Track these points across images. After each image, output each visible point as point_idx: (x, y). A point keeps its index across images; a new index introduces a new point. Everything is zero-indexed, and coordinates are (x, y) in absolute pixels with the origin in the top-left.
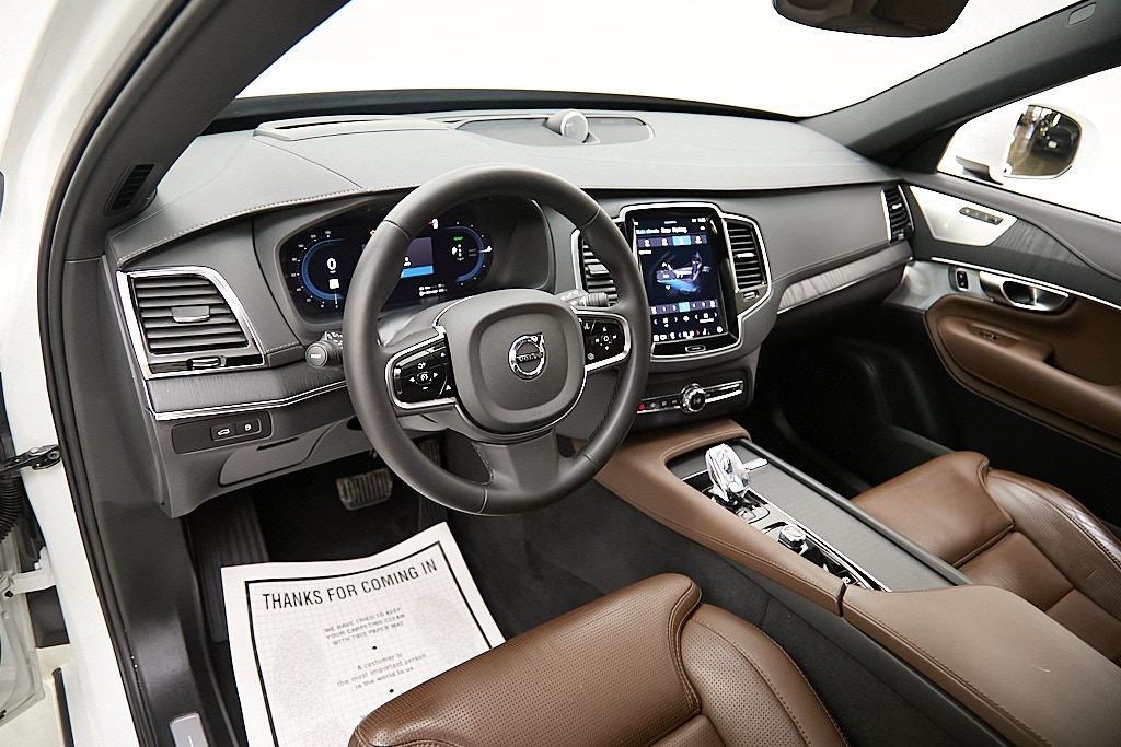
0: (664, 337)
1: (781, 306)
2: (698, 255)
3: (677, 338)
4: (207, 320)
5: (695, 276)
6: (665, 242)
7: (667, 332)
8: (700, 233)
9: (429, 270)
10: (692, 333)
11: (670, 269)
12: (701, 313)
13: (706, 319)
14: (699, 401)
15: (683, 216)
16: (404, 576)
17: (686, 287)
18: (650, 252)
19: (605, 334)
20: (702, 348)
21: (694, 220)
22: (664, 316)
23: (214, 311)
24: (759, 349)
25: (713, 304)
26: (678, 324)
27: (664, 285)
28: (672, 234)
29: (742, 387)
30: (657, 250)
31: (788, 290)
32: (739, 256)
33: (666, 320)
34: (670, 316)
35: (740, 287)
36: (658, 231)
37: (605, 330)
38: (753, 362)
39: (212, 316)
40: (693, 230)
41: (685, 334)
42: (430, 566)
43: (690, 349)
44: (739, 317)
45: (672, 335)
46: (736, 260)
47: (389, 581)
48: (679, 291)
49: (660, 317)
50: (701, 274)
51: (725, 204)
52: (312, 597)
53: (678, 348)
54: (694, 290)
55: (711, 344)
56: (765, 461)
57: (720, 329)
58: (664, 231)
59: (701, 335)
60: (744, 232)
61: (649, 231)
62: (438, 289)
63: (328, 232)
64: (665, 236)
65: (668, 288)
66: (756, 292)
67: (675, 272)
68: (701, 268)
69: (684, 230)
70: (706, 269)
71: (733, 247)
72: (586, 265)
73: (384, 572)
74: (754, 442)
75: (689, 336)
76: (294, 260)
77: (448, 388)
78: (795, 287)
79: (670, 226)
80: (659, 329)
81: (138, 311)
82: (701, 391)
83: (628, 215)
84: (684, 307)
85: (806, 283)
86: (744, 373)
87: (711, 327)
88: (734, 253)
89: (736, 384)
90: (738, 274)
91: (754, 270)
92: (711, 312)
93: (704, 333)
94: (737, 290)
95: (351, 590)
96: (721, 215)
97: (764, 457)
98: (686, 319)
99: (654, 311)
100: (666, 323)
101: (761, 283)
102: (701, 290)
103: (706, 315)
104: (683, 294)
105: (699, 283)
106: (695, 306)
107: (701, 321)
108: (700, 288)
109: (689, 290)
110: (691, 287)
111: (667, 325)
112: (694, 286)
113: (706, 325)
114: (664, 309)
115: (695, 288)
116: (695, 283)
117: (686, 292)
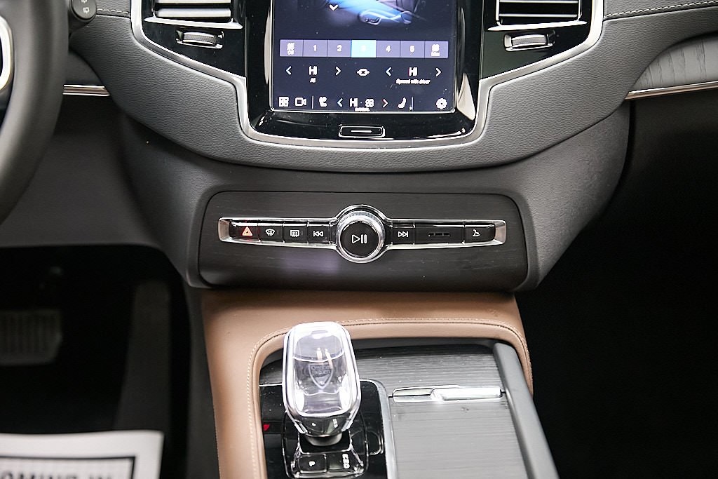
3: (330, 105)
7: (312, 93)
10: (370, 103)
13: (414, 78)
22: (313, 61)
25: (437, 50)
27: (325, 3)
33: (314, 70)
34: (325, 63)
41: (355, 102)
43: (346, 132)
44: (480, 81)
45: (322, 100)
48: (358, 17)
49: (301, 63)
53: (322, 127)
54: (396, 17)
59: (393, 107)
82: (374, 221)
84: (364, 49)
87: (422, 96)
92: (426, 66)
93: (402, 106)
98: (363, 72)
99: (290, 48)
100: (313, 76)
101: (576, 19)
102: (413, 19)
103: (414, 71)
104: (366, 23)
105: (412, 5)
106: (390, 49)
107: (399, 81)
108: (413, 16)
109: (382, 17)
110: (390, 12)
111: (313, 80)
112: (398, 10)
113: (407, 91)
114: (315, 48)
115: (397, 14)
116: (400, 5)
117: (377, 20)
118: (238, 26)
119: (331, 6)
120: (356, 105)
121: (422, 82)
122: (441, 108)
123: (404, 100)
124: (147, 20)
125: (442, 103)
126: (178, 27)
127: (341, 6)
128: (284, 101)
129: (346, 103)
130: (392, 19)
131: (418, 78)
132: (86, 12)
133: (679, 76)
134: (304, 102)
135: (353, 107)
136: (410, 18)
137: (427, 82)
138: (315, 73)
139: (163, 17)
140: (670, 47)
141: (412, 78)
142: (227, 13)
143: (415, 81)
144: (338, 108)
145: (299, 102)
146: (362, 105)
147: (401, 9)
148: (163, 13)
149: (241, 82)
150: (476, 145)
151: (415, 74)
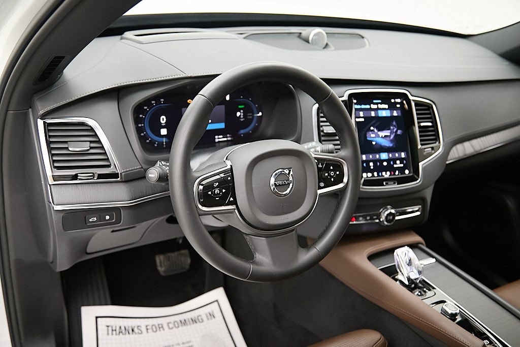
0: (370, 175)
1: (449, 158)
2: (394, 123)
3: (378, 175)
4: (88, 150)
5: (392, 137)
6: (373, 114)
7: (372, 171)
8: (396, 109)
9: (222, 126)
10: (388, 173)
11: (376, 131)
12: (395, 161)
13: (398, 164)
14: (391, 217)
15: (385, 98)
16: (194, 321)
17: (386, 143)
18: (363, 120)
19: (332, 170)
20: (395, 183)
21: (393, 101)
22: (371, 161)
23: (92, 145)
24: (432, 186)
25: (403, 155)
26: (379, 168)
27: (371, 141)
28: (378, 109)
29: (420, 210)
30: (368, 119)
31: (454, 148)
32: (422, 124)
33: (371, 164)
34: (375, 161)
35: (422, 145)
36: (369, 107)
37: (331, 168)
38: (428, 194)
39: (91, 148)
40: (392, 107)
41: (384, 173)
42: (212, 315)
43: (386, 184)
44: (420, 164)
45: (375, 174)
46: (420, 127)
47: (184, 323)
48: (381, 146)
49: (368, 162)
50: (396, 135)
51: (414, 91)
52: (136, 330)
53: (379, 182)
54: (391, 145)
55: (400, 181)
56: (434, 260)
57: (407, 172)
58: (373, 106)
59: (394, 174)
60: (426, 110)
61: (363, 106)
62: (227, 137)
63: (162, 100)
64: (374, 110)
65: (374, 143)
66: (432, 148)
67: (379, 133)
68: (397, 131)
69: (386, 106)
70: (399, 132)
71: (418, 119)
72: (322, 126)
73: (182, 317)
74: (427, 246)
75: (387, 175)
76: (141, 116)
77: (231, 199)
78: (459, 146)
79: (377, 104)
80: (367, 169)
81: (48, 143)
82: (393, 211)
83: (351, 96)
84: (384, 156)
85: (467, 144)
86: (422, 201)
87: (402, 170)
88: (418, 123)
89: (416, 208)
90: (420, 136)
91: (431, 134)
92: (401, 160)
93: (397, 173)
94: (419, 146)
95: (161, 327)
96: (411, 98)
97: (433, 257)
98: (385, 164)
99: (364, 157)
101: (436, 143)
102: (396, 145)
103: (398, 162)
104: (384, 147)
105: (395, 141)
106: (391, 155)
107: (395, 166)
110: (389, 144)
111: (372, 167)
112: (391, 143)
113: (398, 168)
116: (392, 141)
117: (386, 146)
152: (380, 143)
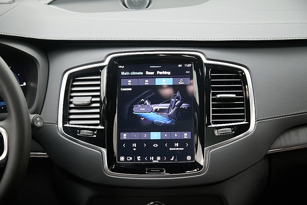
2: (178, 94)
3: (142, 160)
5: (172, 111)
6: (147, 82)
7: (134, 155)
10: (159, 158)
11: (148, 103)
12: (171, 142)
13: (177, 147)
17: (161, 119)
18: (130, 89)
21: (180, 66)
22: (134, 141)
25: (186, 135)
26: (146, 150)
27: (139, 117)
28: (156, 76)
32: (219, 96)
34: (139, 142)
36: (142, 73)
43: (149, 171)
44: (205, 148)
45: (139, 158)
48: (153, 122)
49: (129, 142)
50: (179, 110)
51: (212, 53)
53: (139, 169)
54: (168, 122)
58: (147, 73)
59: (169, 159)
61: (134, 73)
64: (148, 77)
67: (152, 106)
68: (180, 104)
69: (169, 73)
70: (184, 105)
79: (155, 70)
80: (127, 152)
84: (155, 136)
87: (180, 155)
88: (215, 94)
92: (182, 142)
93: (172, 159)
96: (205, 61)
98: (156, 145)
99: (125, 136)
100: (134, 148)
101: (244, 121)
104: (156, 125)
105: (175, 117)
106: (166, 135)
107: (171, 149)
108: (175, 121)
109: (163, 122)
110: (166, 120)
111: (135, 149)
112: (169, 119)
113: (174, 153)
114: (135, 136)
115: (169, 121)
116: (170, 117)
117: (161, 123)
118: (103, 128)
119: (141, 118)
120: (153, 159)
121: (180, 149)
122: (189, 160)
123: (173, 156)
124: (65, 125)
125: (189, 158)
126: (78, 128)
127: (146, 118)
128: (122, 158)
129: (148, 159)
130: (167, 123)
131: (179, 147)
132: (39, 124)
133: (288, 143)
134: (131, 158)
135: (152, 160)
136: (175, 122)
137: (183, 149)
138: (135, 146)
139: (72, 124)
140: (284, 131)
141: (176, 147)
142: (98, 122)
143: (178, 149)
144: (145, 161)
145: (129, 159)
146: (155, 159)
147: (170, 119)
148: (71, 122)
149: (104, 151)
150: (204, 175)
151: (177, 146)
152: (152, 119)
